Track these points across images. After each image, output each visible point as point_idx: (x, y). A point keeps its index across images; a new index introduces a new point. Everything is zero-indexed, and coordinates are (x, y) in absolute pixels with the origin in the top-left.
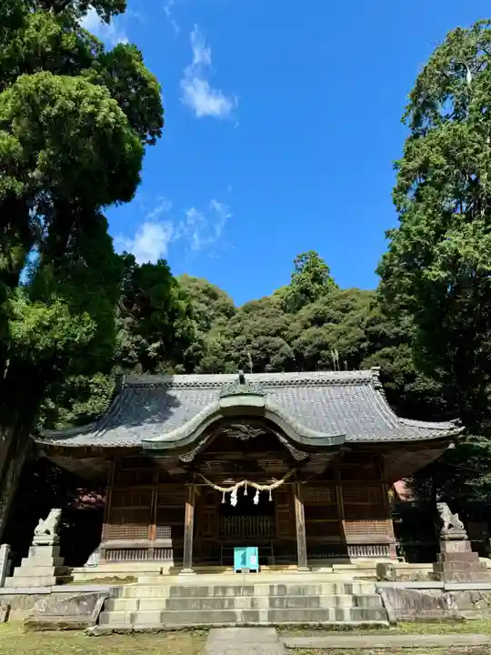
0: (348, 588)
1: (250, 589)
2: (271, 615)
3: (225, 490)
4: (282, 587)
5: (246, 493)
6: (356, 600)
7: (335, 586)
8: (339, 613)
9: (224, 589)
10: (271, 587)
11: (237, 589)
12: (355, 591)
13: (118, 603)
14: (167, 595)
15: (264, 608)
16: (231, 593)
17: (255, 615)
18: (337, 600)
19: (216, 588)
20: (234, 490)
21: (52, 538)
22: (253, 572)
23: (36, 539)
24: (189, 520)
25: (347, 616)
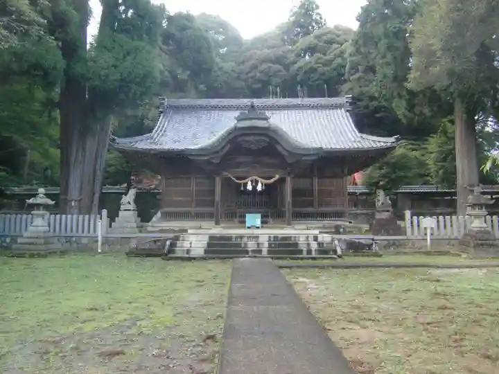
0: (315, 238)
1: (257, 238)
2: (269, 252)
4: (276, 238)
6: (319, 245)
7: (308, 237)
8: (309, 252)
9: (241, 237)
10: (270, 237)
11: (248, 238)
12: (320, 240)
14: (207, 240)
15: (265, 248)
16: (245, 239)
17: (260, 251)
18: (309, 245)
19: (236, 237)
20: (249, 181)
21: (132, 206)
22: (258, 228)
23: (122, 207)
24: (218, 197)
25: (313, 253)
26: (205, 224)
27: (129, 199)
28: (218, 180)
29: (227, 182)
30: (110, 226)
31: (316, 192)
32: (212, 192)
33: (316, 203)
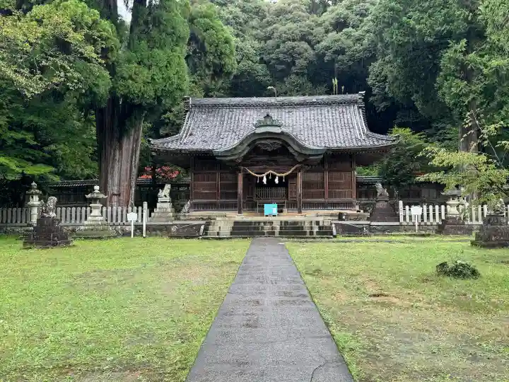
0: (318, 223)
1: (271, 223)
2: (280, 233)
3: (258, 176)
4: (286, 223)
5: (270, 178)
6: (320, 228)
7: (311, 222)
8: (311, 233)
9: (259, 223)
10: (281, 222)
11: (265, 223)
12: (321, 224)
13: (211, 227)
14: (232, 225)
15: (277, 230)
16: (262, 224)
17: (273, 233)
18: (311, 228)
19: (255, 222)
20: (264, 176)
21: (168, 199)
22: (275, 216)
23: (159, 200)
24: (240, 190)
25: (315, 233)
26: (229, 213)
27: (165, 193)
28: (240, 177)
29: (248, 178)
30: (150, 216)
31: (326, 185)
32: (236, 185)
33: (326, 195)
